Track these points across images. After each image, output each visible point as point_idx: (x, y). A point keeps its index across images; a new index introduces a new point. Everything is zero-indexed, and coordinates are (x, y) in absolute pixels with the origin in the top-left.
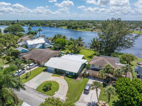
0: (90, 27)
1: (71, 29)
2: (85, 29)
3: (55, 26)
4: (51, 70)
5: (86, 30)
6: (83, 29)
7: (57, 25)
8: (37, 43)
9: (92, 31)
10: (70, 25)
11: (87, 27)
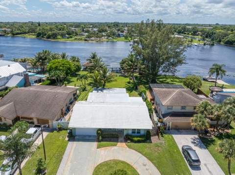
0: (79, 34)
1: (45, 39)
2: (71, 37)
3: (8, 34)
4: (84, 134)
5: (76, 39)
6: (68, 38)
7: (12, 31)
8: (7, 75)
9: (86, 40)
10: (41, 31)
11: (75, 34)
